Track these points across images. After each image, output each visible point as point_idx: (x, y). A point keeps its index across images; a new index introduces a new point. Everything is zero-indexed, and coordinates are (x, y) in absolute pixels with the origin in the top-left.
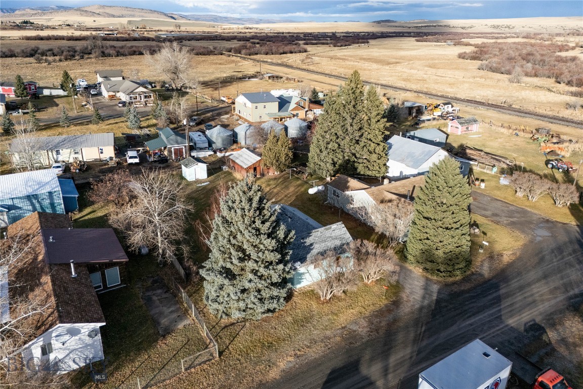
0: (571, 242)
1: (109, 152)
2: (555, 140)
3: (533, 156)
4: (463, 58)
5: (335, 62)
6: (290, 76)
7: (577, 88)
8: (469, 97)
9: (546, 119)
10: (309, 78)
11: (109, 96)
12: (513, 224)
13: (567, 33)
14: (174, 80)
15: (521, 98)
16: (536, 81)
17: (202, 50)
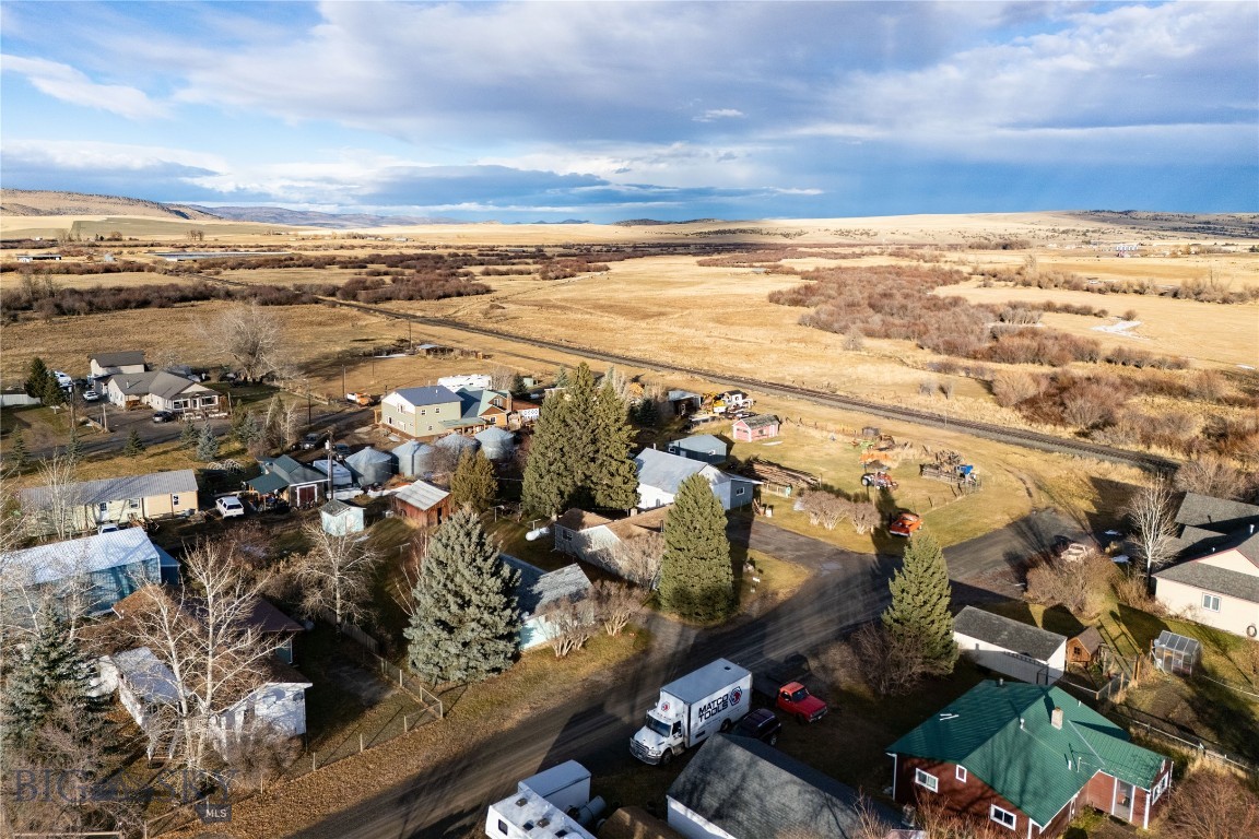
0: (863, 574)
1: (188, 502)
2: (883, 445)
3: (848, 470)
4: (777, 302)
5: (546, 315)
6: (466, 347)
7: (946, 356)
8: (773, 378)
9: (882, 413)
10: (503, 349)
11: (128, 403)
12: (798, 559)
13: (969, 243)
14: (249, 367)
15: (854, 377)
16: (885, 345)
17: (275, 295)
